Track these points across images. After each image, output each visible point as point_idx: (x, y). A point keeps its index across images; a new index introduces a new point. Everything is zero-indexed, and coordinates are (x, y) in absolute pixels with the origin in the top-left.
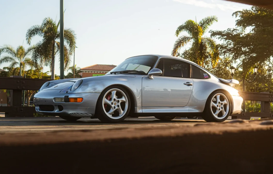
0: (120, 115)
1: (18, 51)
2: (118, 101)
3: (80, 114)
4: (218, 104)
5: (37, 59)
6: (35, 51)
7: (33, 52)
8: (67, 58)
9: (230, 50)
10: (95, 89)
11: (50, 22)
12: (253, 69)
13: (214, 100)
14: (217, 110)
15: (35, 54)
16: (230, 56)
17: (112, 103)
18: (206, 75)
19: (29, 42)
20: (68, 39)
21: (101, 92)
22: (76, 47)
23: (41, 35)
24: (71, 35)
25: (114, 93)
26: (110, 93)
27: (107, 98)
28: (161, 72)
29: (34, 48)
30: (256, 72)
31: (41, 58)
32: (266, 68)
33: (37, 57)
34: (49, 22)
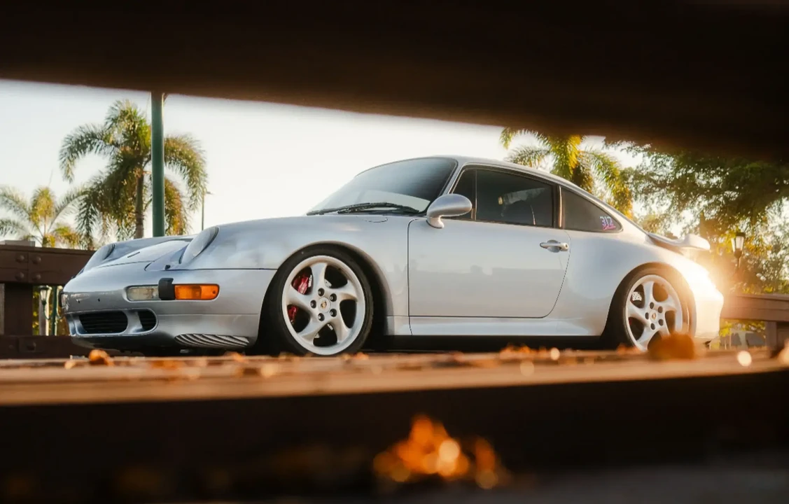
0: (338, 341)
1: (35, 203)
2: (334, 297)
3: (209, 337)
4: (647, 309)
5: (92, 223)
6: (85, 201)
7: (80, 203)
8: (181, 220)
9: (662, 185)
10: (257, 257)
11: (131, 112)
12: (732, 240)
13: (634, 300)
14: (645, 330)
15: (85, 209)
16: (660, 204)
17: (314, 304)
18: (609, 220)
19: (70, 174)
20: (185, 165)
21: (277, 267)
22: (209, 193)
23: (105, 153)
24: (191, 151)
25: (319, 270)
26: (307, 272)
27: (297, 288)
28: (470, 205)
29: (84, 193)
30: (739, 249)
31: (104, 220)
32: (768, 240)
33: (91, 217)
34: (127, 113)
